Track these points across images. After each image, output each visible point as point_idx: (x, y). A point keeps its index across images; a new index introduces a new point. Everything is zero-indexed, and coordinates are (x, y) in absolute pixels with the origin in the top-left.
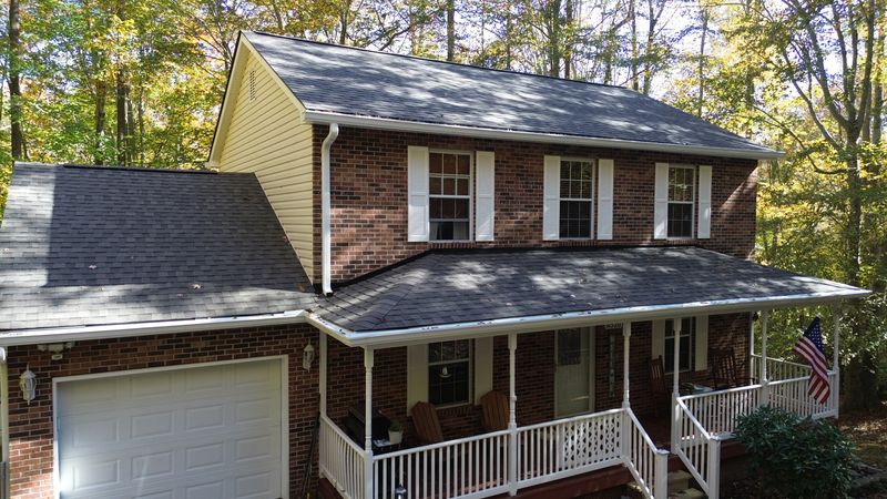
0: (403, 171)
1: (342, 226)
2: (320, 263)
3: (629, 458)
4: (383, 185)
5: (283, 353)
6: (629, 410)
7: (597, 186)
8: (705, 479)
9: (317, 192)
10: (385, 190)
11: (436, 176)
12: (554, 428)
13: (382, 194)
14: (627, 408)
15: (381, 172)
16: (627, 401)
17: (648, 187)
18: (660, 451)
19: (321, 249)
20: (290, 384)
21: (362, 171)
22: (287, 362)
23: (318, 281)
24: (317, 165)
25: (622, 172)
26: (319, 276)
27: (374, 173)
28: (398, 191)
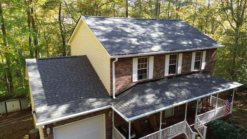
0: (132, 65)
1: (117, 81)
2: (112, 91)
3: (185, 132)
4: (127, 69)
5: (104, 113)
6: (186, 121)
7: (178, 60)
8: (202, 135)
9: (111, 74)
10: (127, 70)
11: (139, 64)
12: (169, 128)
13: (127, 71)
14: (185, 121)
15: (126, 66)
16: (185, 119)
17: (190, 59)
18: (194, 132)
19: (112, 87)
20: (106, 120)
21: (122, 66)
22: (105, 115)
23: (112, 95)
24: (111, 67)
25: (184, 56)
26: (112, 94)
27: (125, 66)
28: (130, 70)
